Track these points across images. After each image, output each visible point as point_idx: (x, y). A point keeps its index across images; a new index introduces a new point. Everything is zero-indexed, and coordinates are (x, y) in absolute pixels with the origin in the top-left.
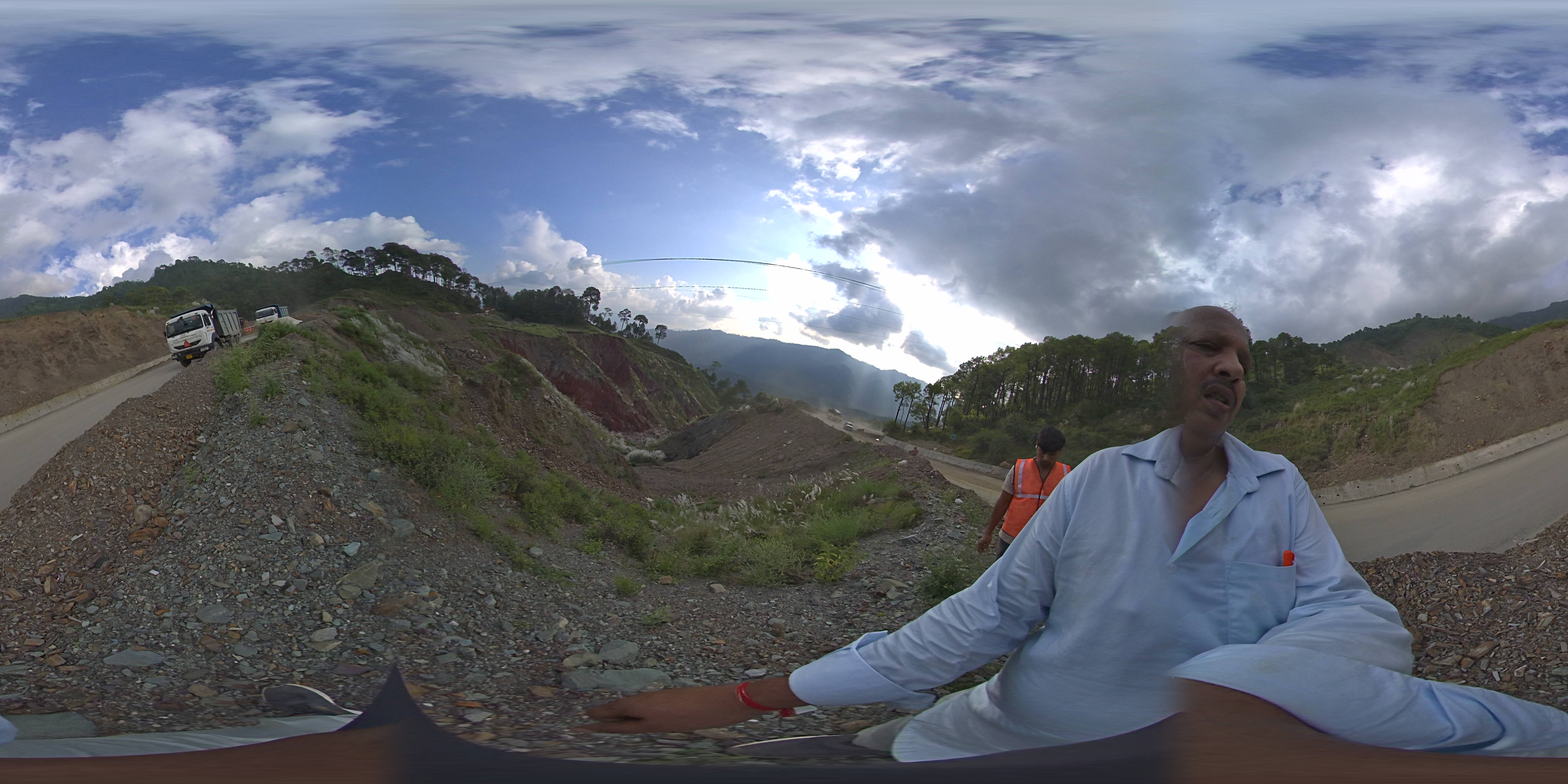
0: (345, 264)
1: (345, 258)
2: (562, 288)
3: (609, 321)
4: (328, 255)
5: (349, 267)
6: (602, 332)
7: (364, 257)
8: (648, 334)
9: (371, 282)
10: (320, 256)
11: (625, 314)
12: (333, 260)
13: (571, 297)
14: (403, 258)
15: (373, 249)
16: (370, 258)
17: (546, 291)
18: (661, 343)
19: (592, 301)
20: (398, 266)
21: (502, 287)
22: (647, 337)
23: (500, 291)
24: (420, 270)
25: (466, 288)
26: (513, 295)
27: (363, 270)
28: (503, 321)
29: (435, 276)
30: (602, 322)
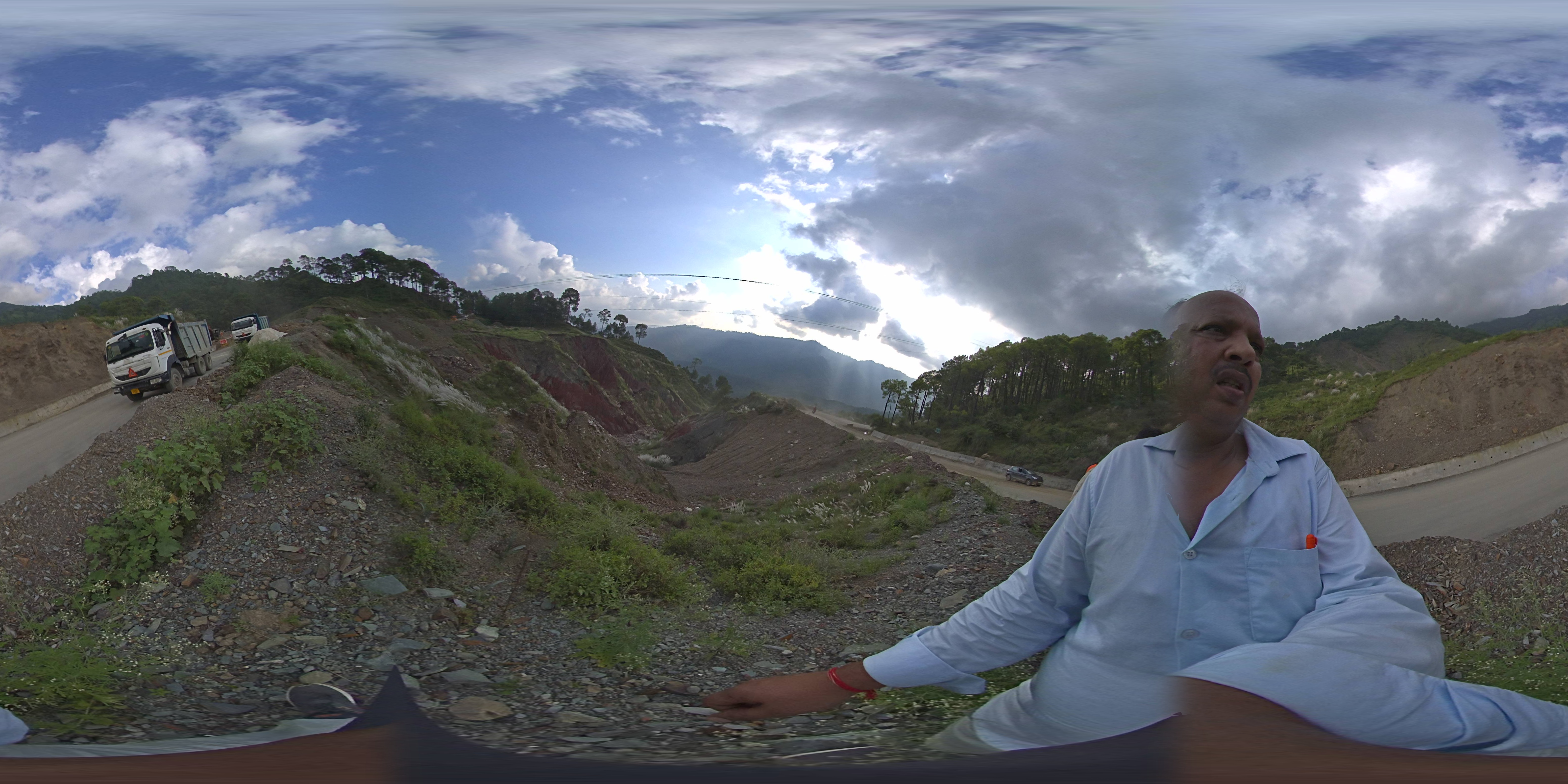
0: (322, 272)
1: (322, 266)
2: (541, 291)
3: (589, 322)
4: (304, 263)
5: (326, 274)
6: (584, 333)
7: (341, 264)
8: (628, 333)
9: (349, 289)
10: (295, 265)
11: (604, 314)
12: (310, 268)
13: (550, 299)
14: (379, 264)
15: (349, 255)
16: (347, 266)
17: (524, 294)
18: (642, 342)
19: (571, 302)
20: (376, 272)
21: (480, 291)
22: (628, 337)
23: (478, 295)
24: (397, 276)
25: (444, 293)
26: (491, 299)
27: (340, 277)
28: (483, 326)
29: (413, 282)
30: (583, 324)
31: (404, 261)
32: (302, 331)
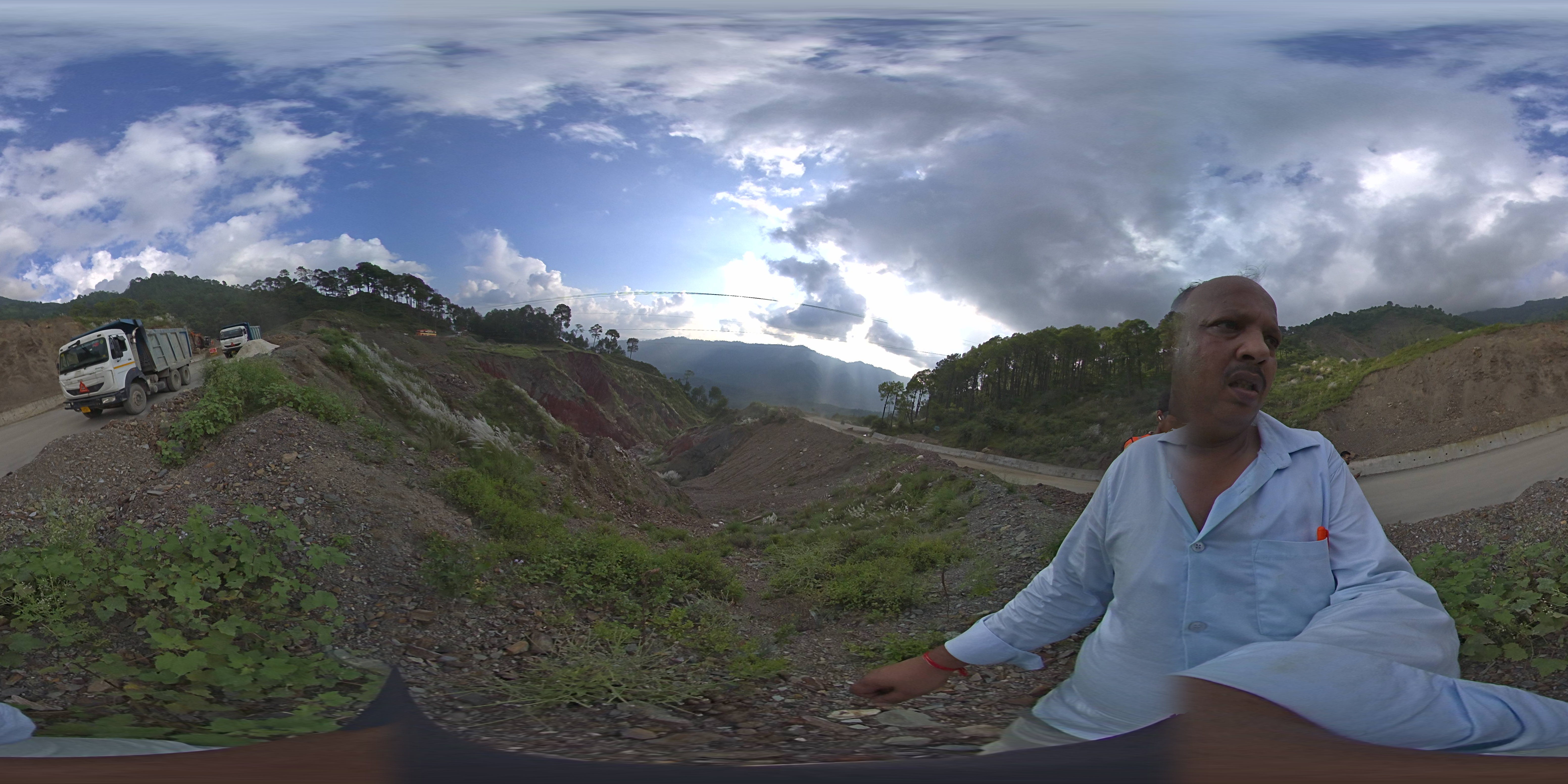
0: (318, 285)
1: (318, 278)
2: (534, 307)
3: (581, 337)
4: (301, 274)
5: (322, 287)
6: (576, 350)
7: (337, 277)
8: (620, 348)
9: (344, 302)
10: (293, 275)
11: (596, 329)
12: (307, 279)
13: (542, 316)
14: (376, 278)
15: (346, 269)
16: (343, 279)
17: (517, 310)
18: (634, 356)
19: (562, 320)
20: (371, 286)
21: (473, 308)
22: (619, 352)
23: (470, 312)
24: (392, 291)
25: (438, 309)
26: (484, 315)
27: (335, 290)
28: (476, 343)
29: (407, 298)
30: (575, 339)
31: (399, 276)
32: (297, 344)
